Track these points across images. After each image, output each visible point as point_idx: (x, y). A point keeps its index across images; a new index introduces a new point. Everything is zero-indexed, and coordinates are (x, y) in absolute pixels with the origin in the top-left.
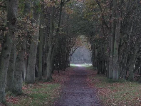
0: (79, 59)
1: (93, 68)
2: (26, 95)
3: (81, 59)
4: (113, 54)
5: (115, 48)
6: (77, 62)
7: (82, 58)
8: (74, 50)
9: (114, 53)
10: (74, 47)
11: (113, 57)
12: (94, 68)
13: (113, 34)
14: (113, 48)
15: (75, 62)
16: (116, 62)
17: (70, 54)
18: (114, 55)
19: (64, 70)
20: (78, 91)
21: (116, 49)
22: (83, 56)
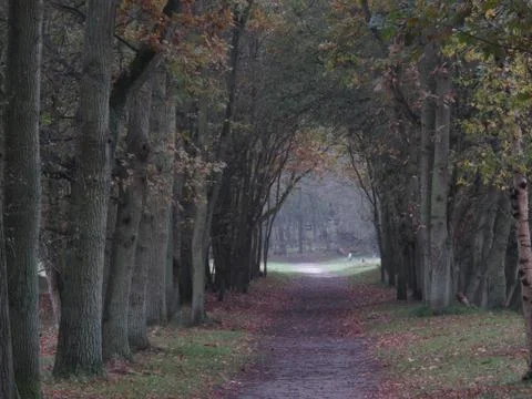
0: (310, 234)
1: (383, 279)
2: (159, 349)
3: (325, 235)
4: (430, 217)
5: (434, 197)
6: (300, 252)
7: (332, 229)
8: (283, 187)
9: (433, 213)
10: (285, 176)
11: (430, 227)
12: (387, 277)
13: (427, 147)
14: (429, 195)
15: (289, 250)
16: (440, 244)
17: (265, 209)
18: (434, 222)
19: (245, 291)
20: (311, 345)
21: (439, 199)
22: (332, 213)
